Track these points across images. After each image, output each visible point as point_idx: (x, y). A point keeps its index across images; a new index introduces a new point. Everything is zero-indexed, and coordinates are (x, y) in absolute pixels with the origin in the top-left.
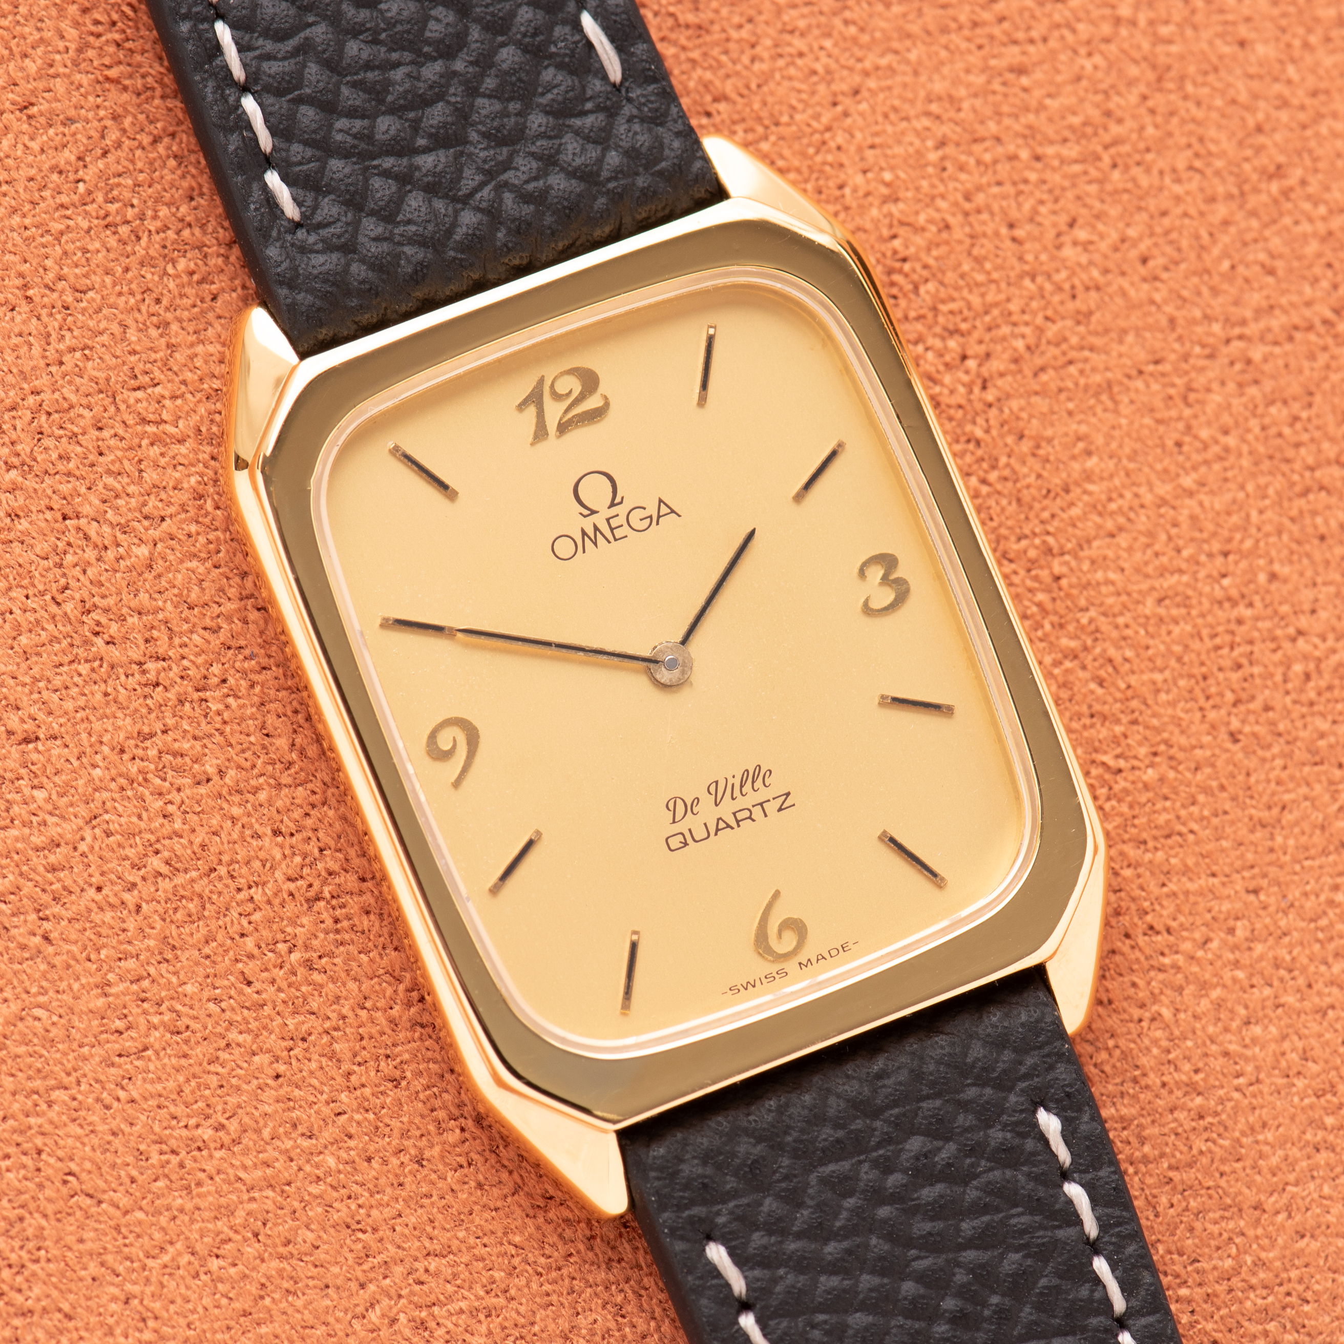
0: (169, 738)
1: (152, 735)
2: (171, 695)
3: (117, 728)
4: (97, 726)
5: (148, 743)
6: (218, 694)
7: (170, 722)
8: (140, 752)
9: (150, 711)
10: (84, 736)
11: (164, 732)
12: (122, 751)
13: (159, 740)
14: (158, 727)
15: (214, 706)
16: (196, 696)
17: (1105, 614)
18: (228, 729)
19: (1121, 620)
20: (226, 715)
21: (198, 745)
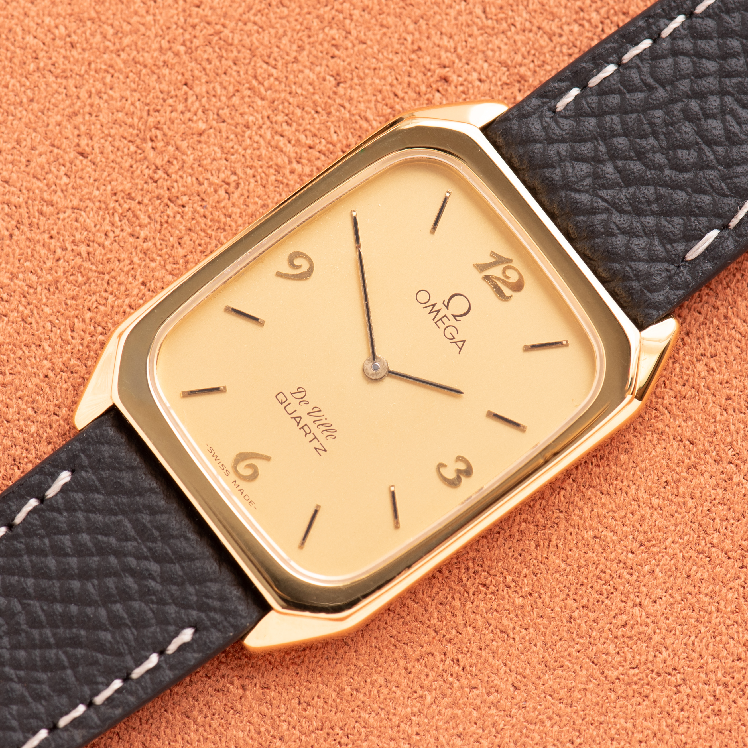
0: (138, 207)
1: (133, 199)
2: (157, 192)
3: (122, 184)
4: (115, 175)
5: (128, 201)
6: (176, 209)
7: (146, 201)
8: (122, 201)
9: (142, 190)
10: (106, 174)
11: (139, 203)
12: (115, 194)
13: (133, 204)
14: (139, 198)
15: (169, 212)
16: (166, 201)
17: (567, 521)
18: (165, 225)
19: (571, 529)
20: (170, 220)
21: (147, 220)
